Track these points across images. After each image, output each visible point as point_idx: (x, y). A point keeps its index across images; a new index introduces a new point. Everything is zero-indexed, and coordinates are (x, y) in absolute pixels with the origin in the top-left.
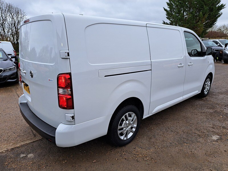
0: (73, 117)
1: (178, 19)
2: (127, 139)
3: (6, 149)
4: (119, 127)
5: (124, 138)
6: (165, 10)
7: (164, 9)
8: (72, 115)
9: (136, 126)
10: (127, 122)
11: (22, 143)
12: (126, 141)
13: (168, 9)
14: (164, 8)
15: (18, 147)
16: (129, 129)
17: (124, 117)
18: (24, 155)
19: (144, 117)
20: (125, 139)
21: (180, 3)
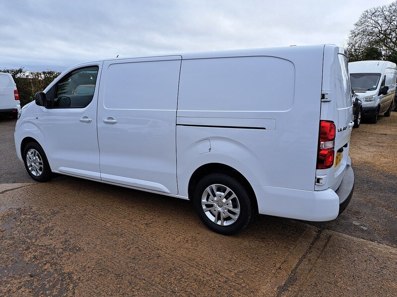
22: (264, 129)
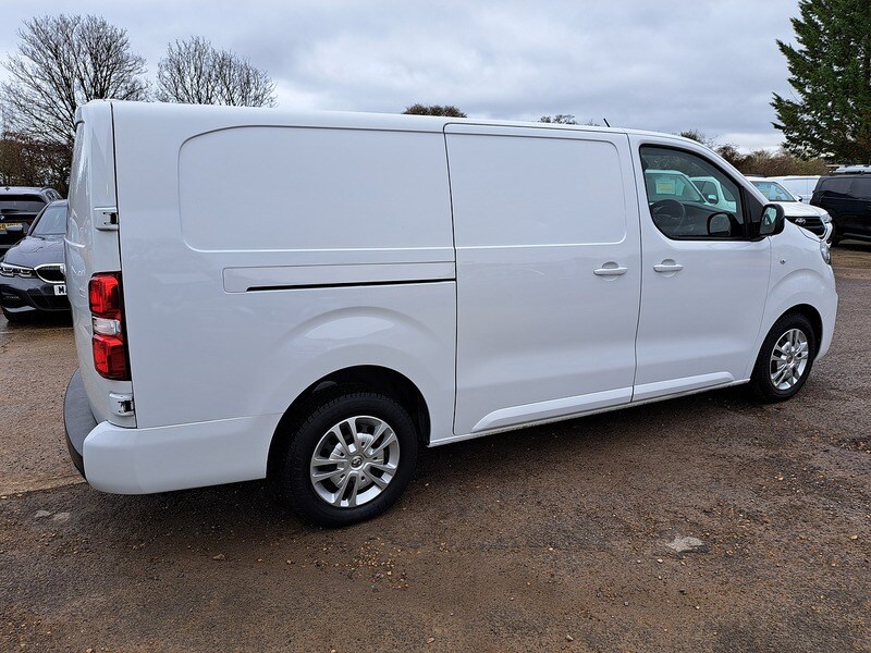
0: (127, 405)
1: (836, 88)
2: (353, 508)
3: (10, 492)
4: (316, 460)
5: (338, 501)
6: (785, 49)
7: (778, 47)
8: (127, 398)
9: (395, 467)
10: (352, 448)
11: (62, 482)
12: (348, 512)
13: (798, 47)
14: (781, 44)
15: (45, 491)
16: (361, 474)
17: (336, 429)
18: (48, 513)
19: (434, 442)
20: (345, 504)
21: (852, 21)
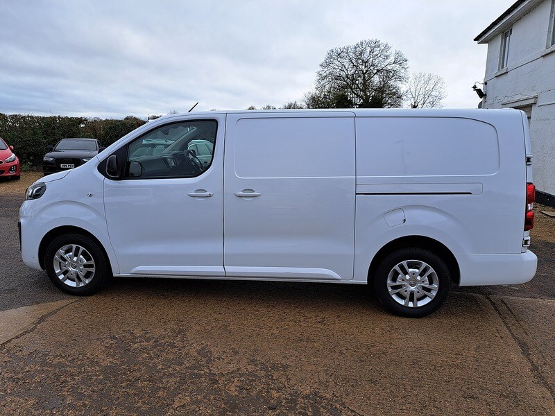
22: (470, 193)
